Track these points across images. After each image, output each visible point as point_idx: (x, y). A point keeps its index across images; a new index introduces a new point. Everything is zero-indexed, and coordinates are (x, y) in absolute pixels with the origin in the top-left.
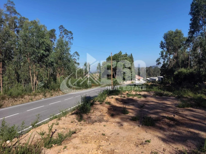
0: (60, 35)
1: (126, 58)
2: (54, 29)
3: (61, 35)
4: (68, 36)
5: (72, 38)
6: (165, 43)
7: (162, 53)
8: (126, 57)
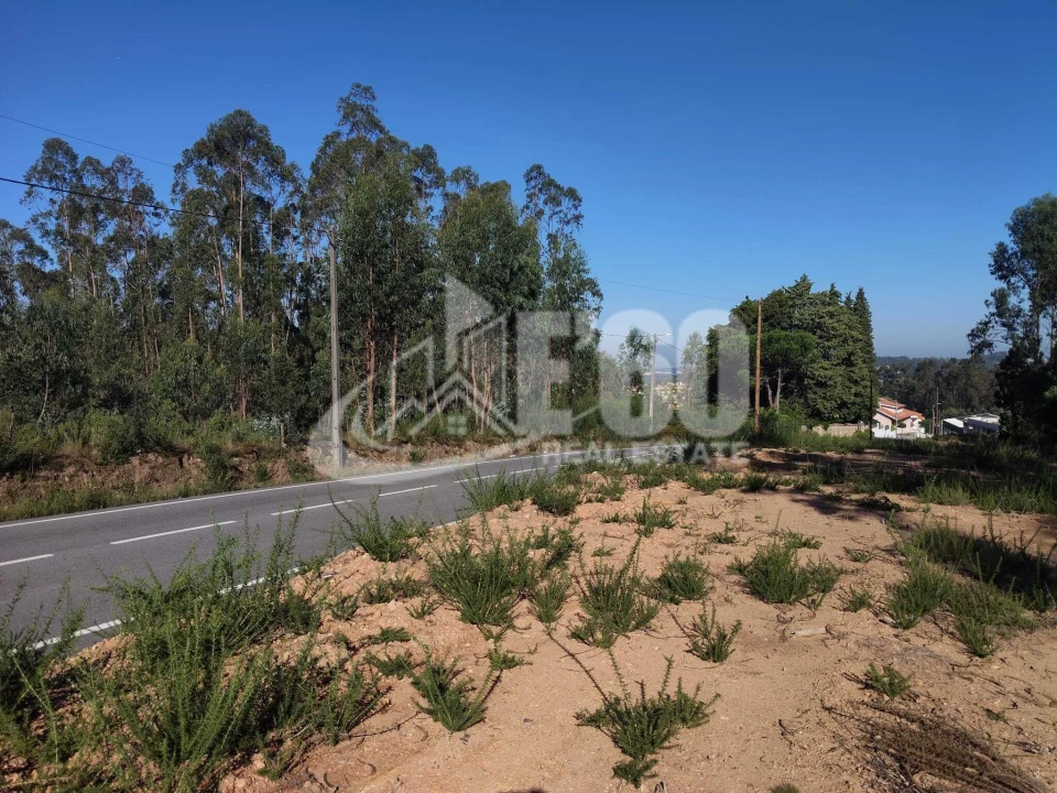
0: (527, 207)
1: (831, 308)
2: (504, 182)
3: (531, 205)
4: (557, 209)
5: (577, 218)
6: (1015, 253)
7: (1000, 298)
8: (829, 304)
